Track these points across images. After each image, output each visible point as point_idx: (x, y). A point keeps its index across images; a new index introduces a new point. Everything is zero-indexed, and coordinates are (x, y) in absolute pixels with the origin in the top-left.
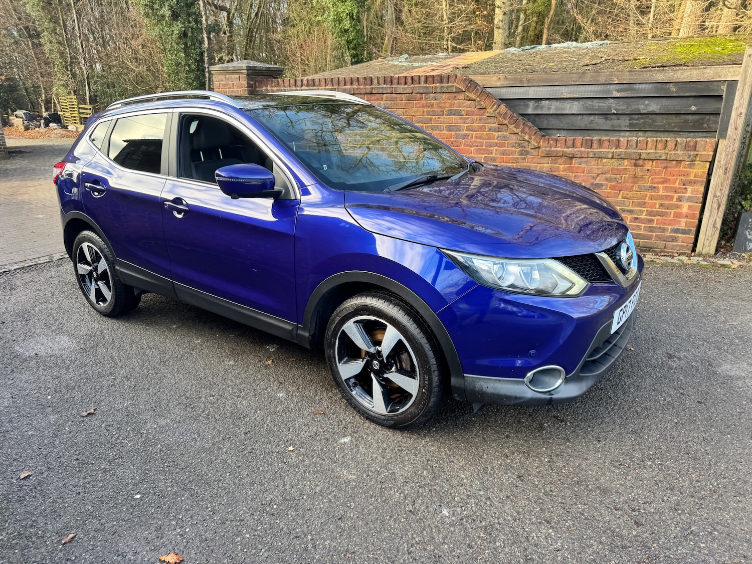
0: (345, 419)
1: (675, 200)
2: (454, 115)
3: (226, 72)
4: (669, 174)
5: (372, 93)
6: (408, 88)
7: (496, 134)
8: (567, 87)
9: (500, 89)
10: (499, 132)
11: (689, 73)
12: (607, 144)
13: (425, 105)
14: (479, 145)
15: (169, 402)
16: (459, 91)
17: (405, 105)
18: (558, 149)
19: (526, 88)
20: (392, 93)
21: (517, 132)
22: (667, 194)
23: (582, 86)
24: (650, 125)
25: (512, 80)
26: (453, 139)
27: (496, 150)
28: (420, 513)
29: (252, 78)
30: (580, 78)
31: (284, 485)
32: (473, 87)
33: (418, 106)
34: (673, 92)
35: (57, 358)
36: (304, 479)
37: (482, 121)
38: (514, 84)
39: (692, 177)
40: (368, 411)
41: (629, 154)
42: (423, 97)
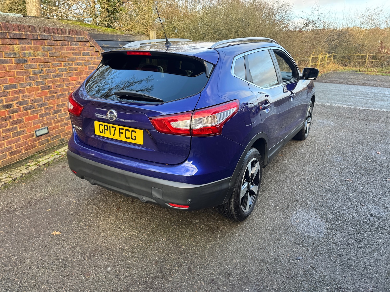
2: (86, 55)
5: (38, 39)
16: (87, 41)
20: (51, 40)
26: (88, 70)
37: (98, 59)
42: (70, 43)
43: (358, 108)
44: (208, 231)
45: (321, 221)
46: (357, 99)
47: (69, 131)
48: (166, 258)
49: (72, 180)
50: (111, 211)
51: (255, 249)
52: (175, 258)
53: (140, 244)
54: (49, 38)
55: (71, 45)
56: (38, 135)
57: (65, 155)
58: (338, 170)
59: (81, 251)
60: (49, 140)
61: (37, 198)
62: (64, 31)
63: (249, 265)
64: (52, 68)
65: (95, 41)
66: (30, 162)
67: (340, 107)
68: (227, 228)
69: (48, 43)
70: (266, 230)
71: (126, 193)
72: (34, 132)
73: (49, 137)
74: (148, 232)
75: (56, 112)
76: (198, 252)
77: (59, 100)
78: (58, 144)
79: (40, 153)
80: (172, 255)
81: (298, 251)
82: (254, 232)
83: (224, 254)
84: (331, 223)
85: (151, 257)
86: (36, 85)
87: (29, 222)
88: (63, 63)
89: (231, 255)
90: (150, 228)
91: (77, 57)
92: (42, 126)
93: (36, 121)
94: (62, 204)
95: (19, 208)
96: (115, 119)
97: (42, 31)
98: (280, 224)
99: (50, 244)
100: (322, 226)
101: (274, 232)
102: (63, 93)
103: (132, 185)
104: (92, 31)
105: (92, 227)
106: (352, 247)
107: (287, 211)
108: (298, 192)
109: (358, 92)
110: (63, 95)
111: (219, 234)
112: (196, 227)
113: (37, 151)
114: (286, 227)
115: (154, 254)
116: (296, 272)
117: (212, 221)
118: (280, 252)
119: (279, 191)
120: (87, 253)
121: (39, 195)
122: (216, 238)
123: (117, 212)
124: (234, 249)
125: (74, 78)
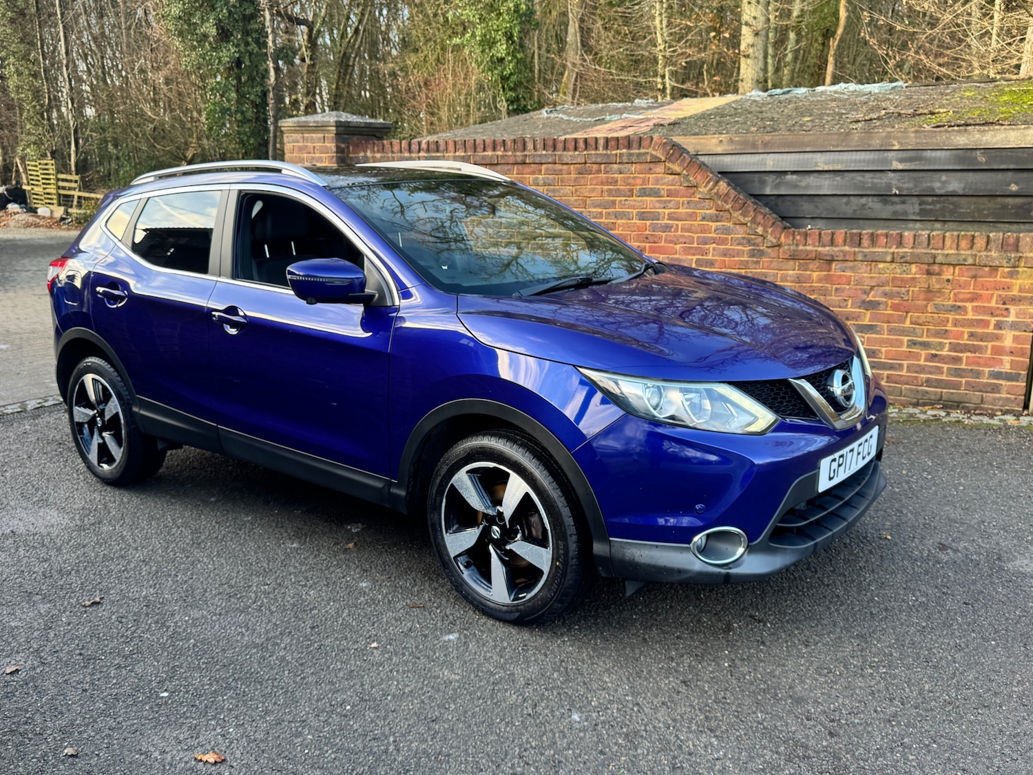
0: (452, 614)
1: (992, 326)
2: (649, 195)
3: (303, 128)
4: (980, 287)
5: (524, 163)
6: (579, 156)
7: (714, 225)
8: (824, 154)
9: (722, 158)
10: (717, 221)
11: (1004, 135)
12: (883, 240)
13: (604, 180)
14: (687, 241)
15: (206, 591)
16: (657, 161)
17: (575, 181)
18: (808, 248)
19: (762, 156)
20: (555, 163)
21: (745, 222)
22: (979, 317)
23: (846, 153)
24: (952, 212)
25: (740, 143)
26: (647, 232)
27: (714, 249)
28: (541, 717)
29: (345, 139)
30: (843, 140)
31: (362, 685)
32: (677, 155)
33: (595, 182)
34: (981, 163)
35: (43, 536)
36: (389, 679)
37: (692, 205)
38: (744, 149)
39: (1015, 292)
40: (484, 601)
41: (918, 255)
42: (602, 169)
62: (593, 143)
91: (618, 199)
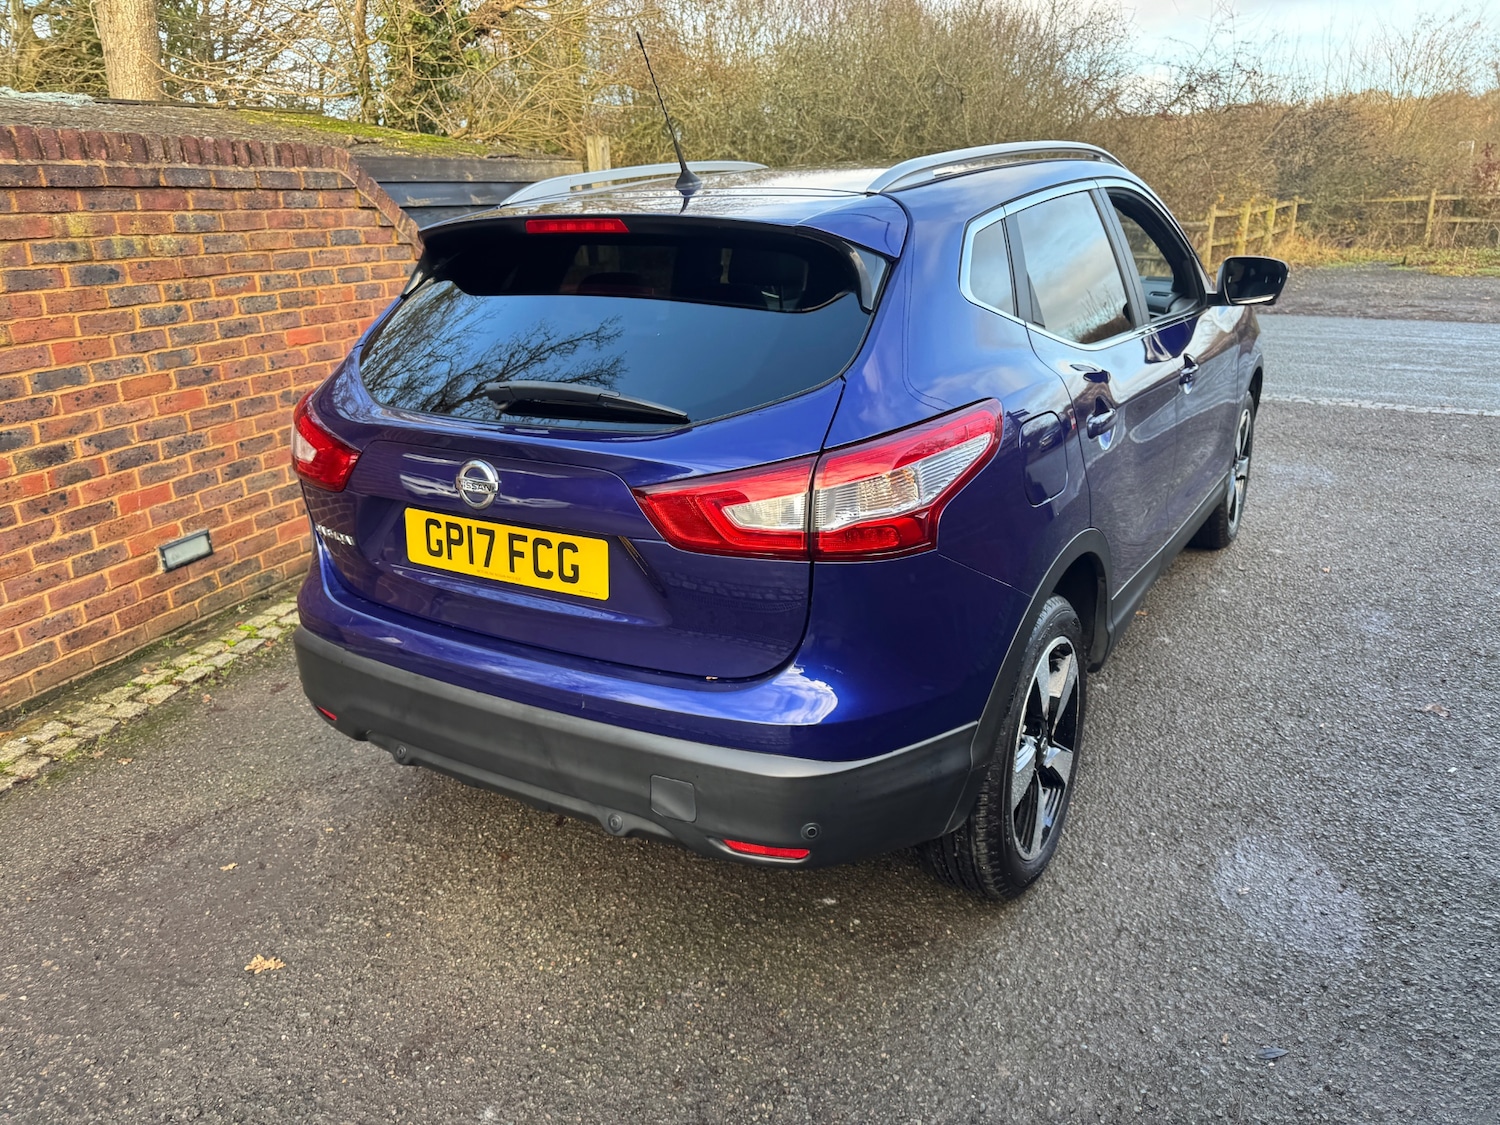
6: (246, 175)
13: (287, 220)
16: (347, 187)
33: (275, 223)
37: (393, 254)
42: (281, 199)
43: (1425, 410)
44: (878, 942)
45: (1340, 889)
46: (1415, 375)
47: (292, 544)
48: (716, 1061)
49: (315, 740)
50: (477, 865)
51: (1082, 1015)
52: (755, 1063)
53: (608, 1005)
54: (202, 181)
55: (287, 206)
56: (172, 563)
57: (280, 640)
58: (1381, 670)
59: (369, 1039)
60: (217, 580)
61: (179, 820)
62: (259, 151)
63: (1066, 1089)
64: (216, 299)
65: (378, 186)
66: (145, 670)
67: (1349, 410)
68: (956, 928)
69: (198, 200)
70: (1120, 931)
71: (545, 799)
72: (157, 553)
73: (215, 568)
74: (635, 951)
75: (238, 471)
76: (847, 1034)
77: (250, 423)
78: (251, 597)
79: (184, 636)
80: (740, 1050)
81: (1265, 1023)
82: (1068, 942)
83: (957, 1042)
84: (1384, 894)
85: (657, 1061)
86: (160, 369)
87: (153, 919)
88: (257, 276)
89: (984, 1043)
90: (639, 934)
91: (310, 250)
92: (186, 528)
93: (163, 507)
94: (279, 841)
95: (114, 863)
96: (491, 497)
97: (173, 153)
98: (1174, 904)
99: (244, 1012)
100: (1351, 912)
101: (1153, 939)
102: (263, 394)
103: (569, 768)
104: (362, 147)
105: (406, 934)
106: (1488, 999)
107: (1197, 849)
108: (1229, 767)
109: (1414, 344)
110: (261, 401)
111: (927, 954)
112: (828, 927)
113: (172, 625)
114: (1199, 918)
115: (665, 1047)
116: (1270, 1113)
117: (891, 902)
118: (1191, 1028)
119: (1150, 765)
120: (393, 1050)
121: (190, 804)
122: (915, 972)
123: (501, 871)
124: (993, 1020)
125: (304, 332)
